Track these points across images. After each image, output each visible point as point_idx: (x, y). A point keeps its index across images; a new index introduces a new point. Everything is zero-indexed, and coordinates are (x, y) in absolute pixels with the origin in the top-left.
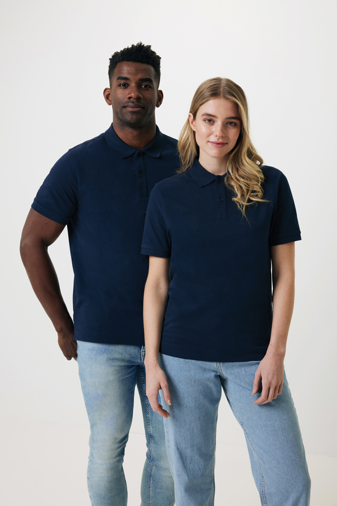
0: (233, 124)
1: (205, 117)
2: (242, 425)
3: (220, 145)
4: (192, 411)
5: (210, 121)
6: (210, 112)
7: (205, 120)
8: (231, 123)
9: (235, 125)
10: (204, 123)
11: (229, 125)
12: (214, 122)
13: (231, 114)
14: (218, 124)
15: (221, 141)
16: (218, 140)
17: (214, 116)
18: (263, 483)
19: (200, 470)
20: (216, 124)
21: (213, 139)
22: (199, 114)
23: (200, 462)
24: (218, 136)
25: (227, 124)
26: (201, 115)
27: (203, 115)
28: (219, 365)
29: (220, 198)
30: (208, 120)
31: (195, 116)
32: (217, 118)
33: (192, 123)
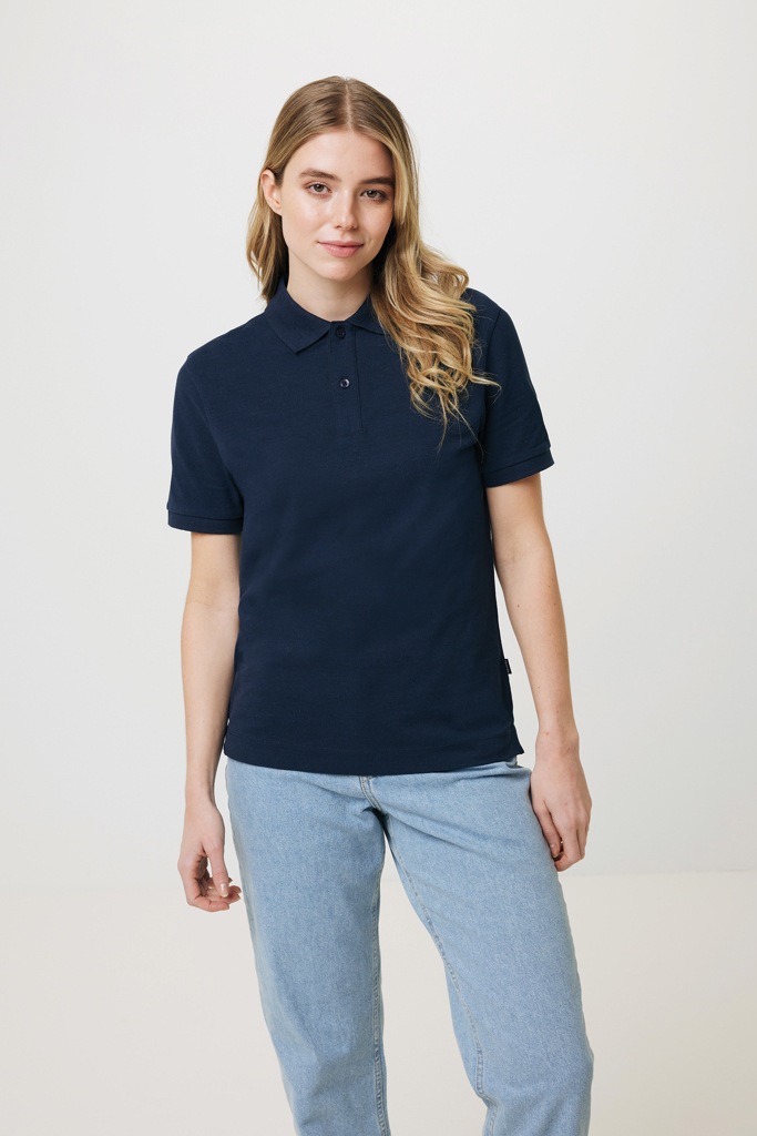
0: (378, 195)
1: (307, 179)
2: (429, 924)
3: (346, 250)
5: (320, 187)
6: (323, 165)
7: (307, 187)
9: (382, 196)
10: (305, 194)
11: (366, 198)
12: (329, 190)
13: (374, 171)
14: (342, 197)
15: (348, 239)
16: (342, 236)
17: (331, 177)
18: (480, 1066)
19: (345, 1034)
20: (335, 195)
21: (330, 234)
22: (292, 173)
23: (342, 1017)
24: (344, 225)
25: (361, 194)
26: (297, 174)
27: (304, 174)
28: (366, 784)
29: (343, 379)
30: (315, 186)
31: (278, 176)
32: (340, 181)
33: (271, 196)
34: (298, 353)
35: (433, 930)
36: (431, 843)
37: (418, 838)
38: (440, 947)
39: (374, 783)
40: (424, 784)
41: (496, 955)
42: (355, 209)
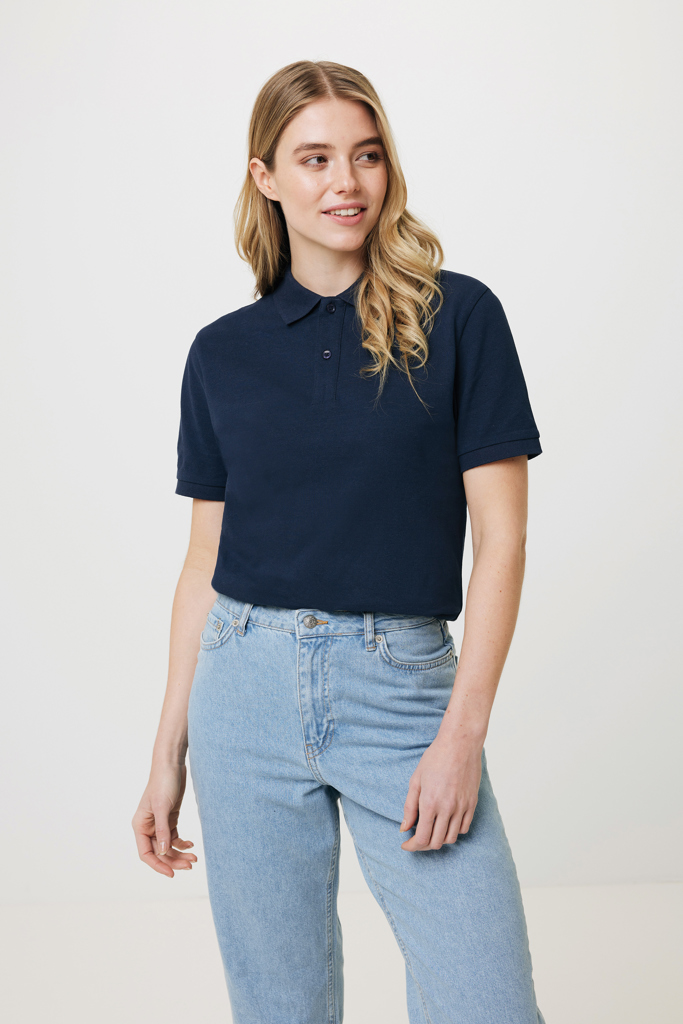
1: (303, 154)
2: (381, 900)
4: (257, 869)
6: (316, 136)
7: (304, 162)
12: (328, 160)
14: (339, 163)
16: (346, 199)
17: (328, 146)
20: (331, 163)
22: (284, 154)
24: (346, 189)
25: (357, 159)
26: (291, 151)
27: (297, 150)
28: (312, 761)
29: (325, 350)
31: (269, 162)
32: (334, 148)
33: (262, 184)
35: (385, 906)
36: (380, 822)
37: (367, 817)
38: (392, 923)
39: (320, 760)
40: (370, 762)
41: (446, 934)
42: (353, 173)
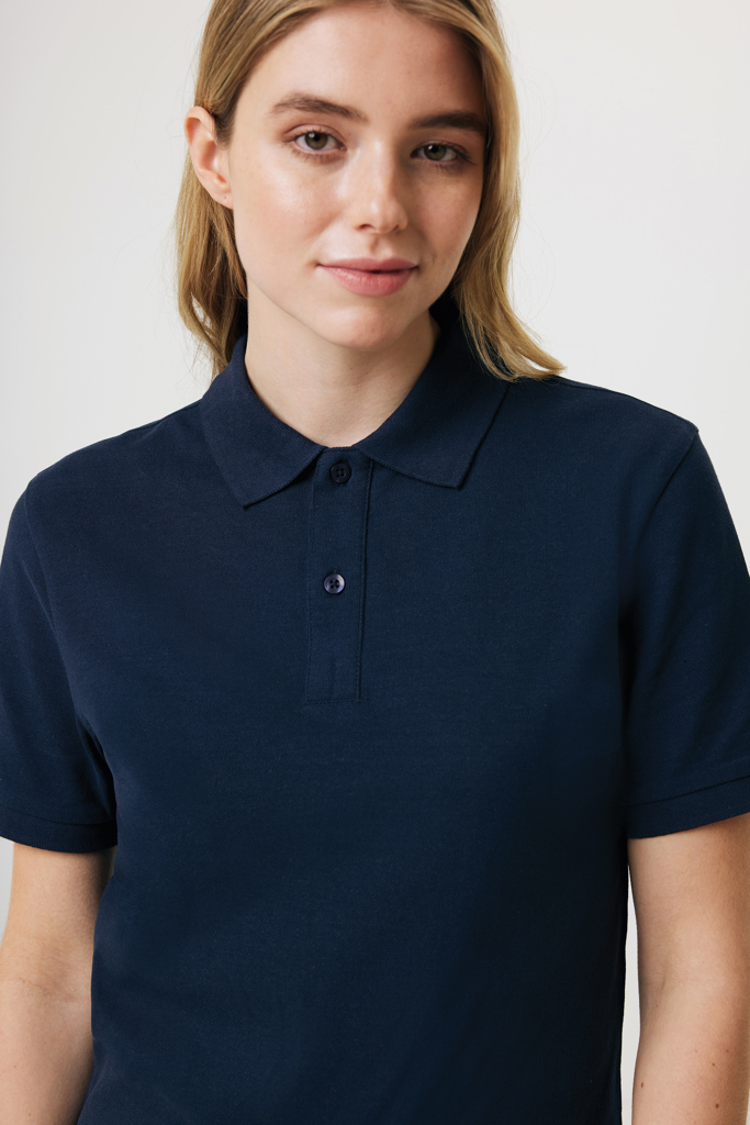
0: (449, 156)
1: (291, 116)
3: (381, 280)
5: (318, 139)
6: (326, 83)
7: (288, 137)
8: (436, 148)
9: (462, 157)
10: (283, 154)
11: (424, 161)
12: (340, 145)
13: (441, 96)
14: (371, 161)
15: (386, 253)
16: (374, 246)
17: (345, 112)
20: (354, 157)
21: (345, 244)
22: (253, 110)
24: (377, 223)
25: (415, 154)
27: (282, 106)
29: (331, 573)
30: (306, 135)
31: (222, 121)
33: (206, 164)
34: (246, 508)
